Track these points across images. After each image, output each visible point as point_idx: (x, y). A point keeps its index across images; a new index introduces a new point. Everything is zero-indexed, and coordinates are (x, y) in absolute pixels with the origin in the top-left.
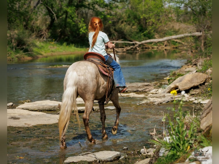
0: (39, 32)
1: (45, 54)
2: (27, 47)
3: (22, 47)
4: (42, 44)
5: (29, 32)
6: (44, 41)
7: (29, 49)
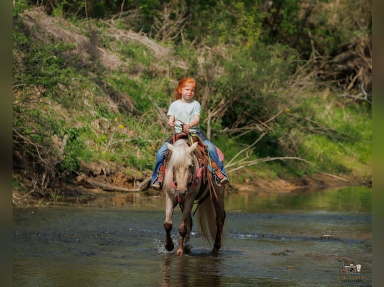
0: (334, 54)
1: (359, 170)
2: (273, 130)
3: (248, 129)
4: (347, 117)
5: (286, 55)
6: (359, 102)
7: (281, 141)
